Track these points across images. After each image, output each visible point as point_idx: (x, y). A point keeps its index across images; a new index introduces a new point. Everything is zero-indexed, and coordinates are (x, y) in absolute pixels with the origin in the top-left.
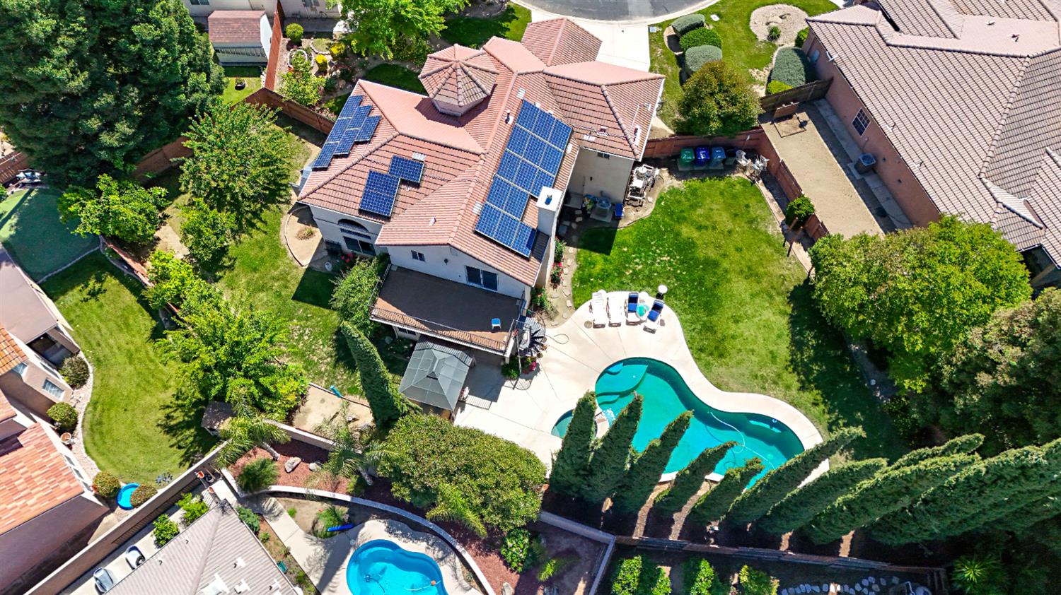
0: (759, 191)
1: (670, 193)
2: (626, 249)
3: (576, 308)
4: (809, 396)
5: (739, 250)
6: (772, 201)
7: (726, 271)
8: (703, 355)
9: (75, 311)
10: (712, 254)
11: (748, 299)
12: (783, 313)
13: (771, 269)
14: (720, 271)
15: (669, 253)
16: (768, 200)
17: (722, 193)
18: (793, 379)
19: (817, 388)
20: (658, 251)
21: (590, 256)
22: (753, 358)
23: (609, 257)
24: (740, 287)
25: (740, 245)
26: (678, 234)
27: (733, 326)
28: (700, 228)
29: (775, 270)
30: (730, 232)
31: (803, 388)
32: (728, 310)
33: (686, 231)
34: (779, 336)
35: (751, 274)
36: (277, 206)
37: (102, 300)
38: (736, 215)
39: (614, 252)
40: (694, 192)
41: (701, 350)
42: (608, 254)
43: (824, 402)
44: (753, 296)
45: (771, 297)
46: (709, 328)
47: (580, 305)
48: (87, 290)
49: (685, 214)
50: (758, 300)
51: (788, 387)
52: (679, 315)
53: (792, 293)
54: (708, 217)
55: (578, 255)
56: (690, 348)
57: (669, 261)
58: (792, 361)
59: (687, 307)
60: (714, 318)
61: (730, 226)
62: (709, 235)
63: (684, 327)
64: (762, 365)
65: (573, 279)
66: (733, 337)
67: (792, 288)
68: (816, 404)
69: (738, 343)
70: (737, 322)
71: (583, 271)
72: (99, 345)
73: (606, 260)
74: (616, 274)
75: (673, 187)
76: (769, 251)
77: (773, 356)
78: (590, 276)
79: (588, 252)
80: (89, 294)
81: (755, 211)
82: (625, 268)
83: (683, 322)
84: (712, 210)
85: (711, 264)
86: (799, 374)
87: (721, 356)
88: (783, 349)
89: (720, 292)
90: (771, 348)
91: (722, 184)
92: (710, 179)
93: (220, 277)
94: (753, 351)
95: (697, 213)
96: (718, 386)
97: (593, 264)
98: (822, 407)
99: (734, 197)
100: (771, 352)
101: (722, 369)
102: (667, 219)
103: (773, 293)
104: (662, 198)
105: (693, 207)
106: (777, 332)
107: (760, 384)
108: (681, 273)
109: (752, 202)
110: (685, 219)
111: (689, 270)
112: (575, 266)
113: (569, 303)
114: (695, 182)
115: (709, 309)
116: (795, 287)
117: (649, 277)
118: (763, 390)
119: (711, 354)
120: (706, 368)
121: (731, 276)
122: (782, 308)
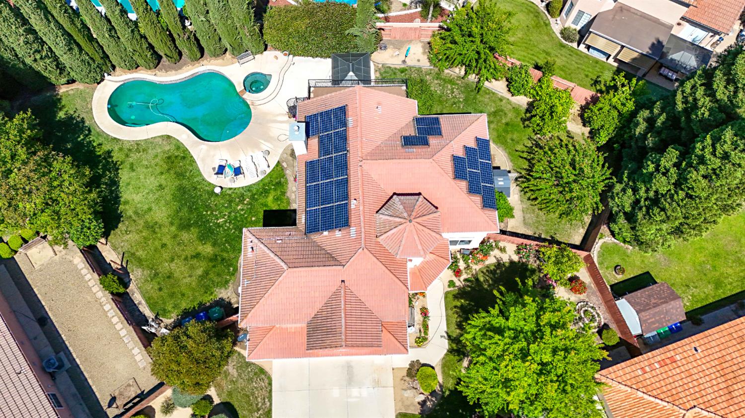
0: (152, 309)
1: (227, 282)
2: (253, 219)
3: (278, 162)
4: (106, 147)
5: (164, 246)
6: (140, 303)
7: (172, 224)
8: (182, 155)
9: (599, 68)
10: (185, 236)
11: (153, 205)
12: (126, 203)
13: (137, 237)
14: (177, 222)
15: (219, 226)
16: (143, 302)
17: (183, 295)
18: (116, 156)
19: (100, 156)
20: (228, 225)
21: (279, 205)
22: (146, 163)
23: (265, 209)
24: (161, 214)
25: (163, 251)
26: (214, 245)
27: (164, 183)
28: (197, 256)
29: (133, 237)
30: (172, 260)
31: (109, 152)
32: (168, 193)
33: (208, 249)
34: (128, 184)
35: (152, 227)
38: (169, 277)
39: (261, 216)
40: (207, 290)
41: (184, 158)
42: (265, 211)
43: (94, 147)
44: (150, 209)
45: (136, 213)
46: (180, 175)
47: (277, 165)
49: (211, 264)
50: (146, 207)
51: (121, 149)
52: (204, 179)
53: (119, 222)
54: (192, 268)
55: (289, 203)
56: (192, 157)
57: (218, 220)
58: (118, 169)
59: (199, 187)
60: (177, 183)
61: (173, 266)
62: (189, 251)
63: (199, 170)
64: (140, 160)
65: (287, 183)
66: (162, 173)
67: (120, 225)
68: (100, 144)
69: (158, 170)
70: (160, 186)
71: (281, 192)
73: (266, 205)
74: (256, 196)
75: (226, 289)
76: (140, 253)
77: (132, 169)
78: (275, 190)
79: (282, 208)
81: (152, 287)
82: (250, 204)
83: (201, 175)
84: (190, 276)
85: (185, 226)
86: (113, 161)
87: (169, 158)
88: (124, 176)
89: (175, 205)
90: (134, 174)
91: (184, 305)
92: (194, 308)
94: (147, 168)
95: (202, 269)
96: (169, 137)
97: (277, 199)
98: (95, 144)
99: (172, 295)
100: (133, 170)
101: (167, 148)
102: (225, 255)
103: (134, 217)
104: (233, 274)
105: (206, 273)
106: (131, 187)
107: (139, 147)
108: (207, 212)
109: (155, 294)
110: (211, 260)
111: (201, 216)
112: (288, 194)
113: (285, 165)
114: (207, 299)
115: (181, 189)
116: (117, 227)
117: (230, 202)
118: (138, 143)
119: (176, 157)
120: (179, 146)
121: (166, 221)
122: (127, 207)
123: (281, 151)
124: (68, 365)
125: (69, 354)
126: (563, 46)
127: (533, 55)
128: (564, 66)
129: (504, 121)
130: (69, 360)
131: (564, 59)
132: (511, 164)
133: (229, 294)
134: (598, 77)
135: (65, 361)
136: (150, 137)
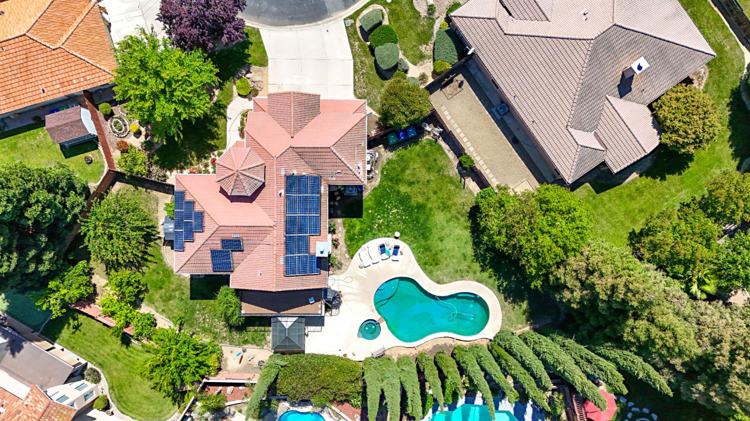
0: (440, 146)
1: (388, 163)
2: (370, 211)
3: (352, 258)
4: (486, 274)
5: (435, 193)
6: (449, 151)
7: (431, 209)
8: (427, 266)
9: (72, 342)
10: (421, 200)
11: (446, 225)
12: (466, 228)
13: (455, 200)
14: (427, 211)
15: (396, 207)
16: (446, 151)
17: (419, 155)
18: (477, 266)
19: (490, 268)
20: (389, 207)
21: (351, 222)
22: (455, 260)
23: (362, 219)
24: (439, 218)
25: (436, 189)
26: (398, 192)
27: (439, 243)
28: (410, 184)
29: (459, 200)
30: (428, 181)
31: (483, 270)
32: (435, 234)
33: (403, 189)
34: (466, 243)
35: (445, 207)
36: (155, 243)
37: (83, 330)
38: (430, 169)
39: (364, 214)
40: (401, 158)
41: (425, 264)
42: (361, 217)
43: (495, 275)
44: (448, 222)
45: (458, 219)
46: (427, 249)
47: (353, 255)
48: (71, 326)
49: (400, 177)
50: (451, 223)
51: (475, 272)
52: (410, 245)
53: (470, 213)
54: (414, 175)
55: (344, 223)
56: (419, 264)
57: (397, 212)
58: (475, 256)
59: (413, 239)
60: (429, 242)
61: (428, 178)
62: (416, 188)
63: (413, 253)
64: (459, 263)
65: (345, 240)
66: (441, 251)
67: (469, 210)
68: (490, 277)
69: (444, 254)
70: (442, 241)
71: (349, 233)
72: (96, 356)
73: (361, 222)
74: (369, 230)
75: (388, 158)
76: (452, 188)
77: (465, 256)
78: (354, 235)
79: (349, 219)
80: (73, 328)
81: (441, 162)
82: (373, 223)
83: (413, 249)
84: (414, 169)
85: (421, 207)
86: (480, 263)
87: (437, 264)
88: (469, 250)
89: (429, 224)
90: (462, 251)
91: (417, 148)
92: (410, 146)
93: (143, 298)
94: (453, 256)
95: (406, 174)
96: (438, 283)
97: (353, 227)
98: (494, 278)
99: (427, 155)
100: (463, 254)
101: (439, 273)
102: (390, 184)
103: (459, 216)
104: (383, 169)
105: (403, 170)
106: (464, 240)
107: (460, 275)
108: (405, 218)
109: (438, 156)
110: (400, 180)
111: (410, 215)
112: (344, 231)
113: (347, 256)
114: (401, 151)
115: (426, 238)
116: (471, 208)
117: (388, 226)
118: (462, 278)
119: (431, 265)
120: (430, 274)
121: (435, 211)
122: (465, 224)
123: (350, 268)
124: (493, 110)
125: (494, 117)
126: (101, 365)
127: (129, 356)
128: (103, 344)
129: (163, 291)
130: (494, 114)
131: (101, 352)
132: (162, 252)
133: (386, 154)
134: (74, 333)
135: (496, 113)
136: (453, 283)
